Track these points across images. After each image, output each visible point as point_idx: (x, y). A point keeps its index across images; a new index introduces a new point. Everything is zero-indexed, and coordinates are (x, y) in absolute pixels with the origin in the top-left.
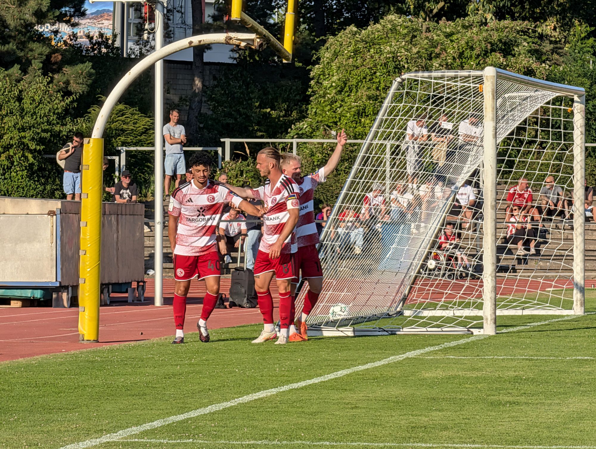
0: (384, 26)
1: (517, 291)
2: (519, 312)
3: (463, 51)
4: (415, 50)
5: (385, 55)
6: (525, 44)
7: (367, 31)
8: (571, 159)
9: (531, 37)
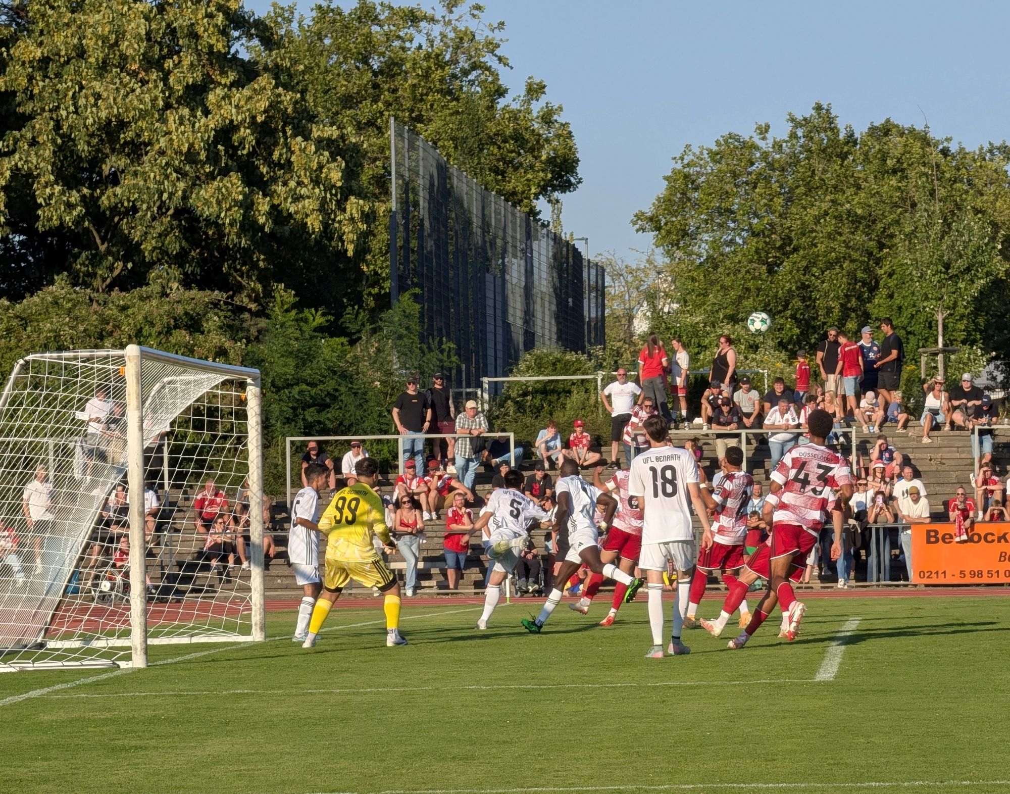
0: (43, 299)
1: (198, 616)
2: (185, 640)
3: (141, 328)
4: (81, 328)
5: (45, 334)
6: (216, 318)
7: (22, 305)
8: (245, 454)
9: (222, 310)
